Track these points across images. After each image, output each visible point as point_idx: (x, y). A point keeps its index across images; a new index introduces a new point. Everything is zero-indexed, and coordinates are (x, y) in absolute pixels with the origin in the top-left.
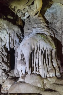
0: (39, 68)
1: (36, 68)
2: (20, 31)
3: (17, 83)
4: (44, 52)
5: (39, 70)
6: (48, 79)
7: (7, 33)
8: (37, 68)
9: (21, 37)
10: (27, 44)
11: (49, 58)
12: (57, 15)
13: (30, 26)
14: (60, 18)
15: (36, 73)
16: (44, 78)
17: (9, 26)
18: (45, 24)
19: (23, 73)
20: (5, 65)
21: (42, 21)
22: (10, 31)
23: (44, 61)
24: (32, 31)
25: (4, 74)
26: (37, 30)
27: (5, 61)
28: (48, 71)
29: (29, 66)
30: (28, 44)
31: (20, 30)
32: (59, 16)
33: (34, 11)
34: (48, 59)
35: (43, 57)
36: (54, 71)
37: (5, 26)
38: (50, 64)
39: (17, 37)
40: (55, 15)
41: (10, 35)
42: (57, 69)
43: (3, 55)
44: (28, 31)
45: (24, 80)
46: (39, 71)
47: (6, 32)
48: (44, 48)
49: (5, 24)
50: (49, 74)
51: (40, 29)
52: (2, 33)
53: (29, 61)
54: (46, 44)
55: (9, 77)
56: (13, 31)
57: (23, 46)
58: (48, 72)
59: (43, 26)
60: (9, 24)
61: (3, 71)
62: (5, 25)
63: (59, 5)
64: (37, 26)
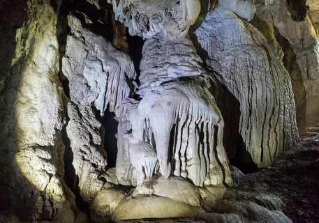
0: (188, 163)
1: (181, 165)
2: (134, 68)
3: (133, 198)
4: (200, 126)
5: (187, 168)
6: (208, 189)
7: (103, 71)
8: (184, 164)
9: (134, 83)
10: (164, 105)
11: (209, 141)
12: (225, 41)
13: (160, 58)
14: (232, 49)
15: (180, 176)
16: (200, 187)
17: (106, 53)
18: (199, 59)
19: (148, 176)
20: (98, 152)
21: (191, 50)
22: (109, 65)
23: (201, 149)
24: (165, 72)
25: (95, 176)
26: (179, 72)
27: (96, 143)
28: (208, 171)
29: (167, 158)
30: (169, 104)
31: (132, 66)
32: (230, 43)
33: (180, 23)
34: (208, 143)
35: (198, 137)
36: (221, 171)
37: (96, 49)
38: (211, 155)
39: (126, 84)
40: (219, 38)
41: (108, 76)
42: (227, 168)
43: (90, 126)
44: (155, 71)
45: (152, 191)
46: (186, 171)
47: (100, 66)
48: (201, 117)
49: (96, 45)
50: (210, 179)
51: (187, 69)
52: (90, 68)
53: (168, 145)
54: (207, 108)
55: (107, 185)
56: (117, 66)
57: (153, 107)
58: (207, 174)
59: (194, 63)
60: (107, 47)
61: (92, 168)
62: (97, 47)
63: (229, 15)
64: (178, 60)
